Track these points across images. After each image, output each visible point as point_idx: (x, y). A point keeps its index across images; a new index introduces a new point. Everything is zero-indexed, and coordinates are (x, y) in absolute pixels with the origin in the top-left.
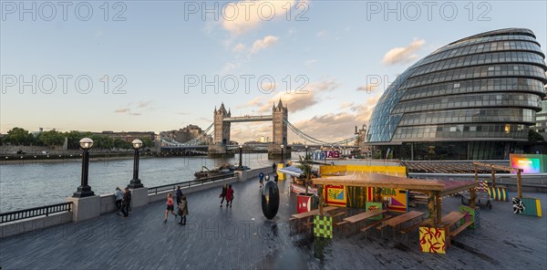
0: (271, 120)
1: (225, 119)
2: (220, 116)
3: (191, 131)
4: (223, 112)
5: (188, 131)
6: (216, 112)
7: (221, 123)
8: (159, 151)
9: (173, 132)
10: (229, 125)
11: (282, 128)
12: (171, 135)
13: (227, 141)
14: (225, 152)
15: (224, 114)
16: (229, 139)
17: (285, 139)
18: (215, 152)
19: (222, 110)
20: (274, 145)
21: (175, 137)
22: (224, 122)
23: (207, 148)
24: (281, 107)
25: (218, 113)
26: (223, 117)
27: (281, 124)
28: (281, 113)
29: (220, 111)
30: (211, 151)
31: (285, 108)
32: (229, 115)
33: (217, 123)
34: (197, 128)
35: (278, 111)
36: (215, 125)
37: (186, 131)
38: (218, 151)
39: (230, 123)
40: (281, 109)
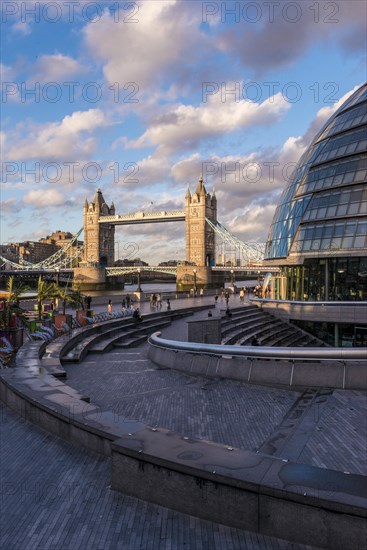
0: (182, 219)
1: (104, 220)
2: (94, 214)
4: (100, 205)
6: (87, 206)
7: (95, 227)
10: (112, 231)
11: (203, 235)
12: (22, 249)
13: (109, 261)
14: (104, 281)
15: (101, 211)
16: (112, 257)
17: (209, 256)
18: (84, 281)
19: (97, 203)
20: (188, 267)
21: (28, 252)
22: (100, 224)
23: (72, 273)
24: (202, 193)
25: (91, 207)
26: (100, 215)
27: (202, 227)
28: (200, 206)
29: (94, 205)
30: (78, 278)
31: (211, 195)
32: (111, 211)
33: (89, 227)
34: (69, 236)
35: (195, 202)
36: (86, 231)
37: (49, 242)
38: (89, 279)
39: (113, 226)
40: (201, 198)
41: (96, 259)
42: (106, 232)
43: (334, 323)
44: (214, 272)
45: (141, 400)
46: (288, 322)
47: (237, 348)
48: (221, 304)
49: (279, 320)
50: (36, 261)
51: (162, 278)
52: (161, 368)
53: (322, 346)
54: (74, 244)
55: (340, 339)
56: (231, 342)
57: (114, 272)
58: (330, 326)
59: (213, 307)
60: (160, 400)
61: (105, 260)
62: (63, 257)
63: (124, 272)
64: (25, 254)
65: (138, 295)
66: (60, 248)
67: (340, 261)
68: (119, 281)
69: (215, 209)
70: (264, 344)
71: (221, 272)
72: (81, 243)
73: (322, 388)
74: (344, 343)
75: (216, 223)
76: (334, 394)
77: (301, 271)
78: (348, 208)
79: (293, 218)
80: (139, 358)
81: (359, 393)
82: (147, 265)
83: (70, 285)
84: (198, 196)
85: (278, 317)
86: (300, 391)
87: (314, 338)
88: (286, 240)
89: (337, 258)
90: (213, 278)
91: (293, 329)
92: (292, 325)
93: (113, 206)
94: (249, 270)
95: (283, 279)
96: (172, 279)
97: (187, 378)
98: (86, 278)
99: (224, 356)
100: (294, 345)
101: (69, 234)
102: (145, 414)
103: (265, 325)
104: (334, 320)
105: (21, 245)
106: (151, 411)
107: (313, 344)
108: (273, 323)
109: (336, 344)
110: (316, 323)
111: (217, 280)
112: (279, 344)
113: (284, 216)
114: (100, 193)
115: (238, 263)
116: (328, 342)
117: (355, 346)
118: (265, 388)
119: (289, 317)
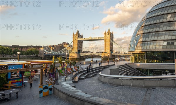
0: (103, 40)
1: (79, 39)
2: (76, 37)
3: (64, 46)
4: (78, 35)
5: (62, 45)
6: (74, 35)
7: (77, 41)
8: (43, 56)
9: (53, 46)
10: (82, 43)
11: (109, 45)
12: (51, 48)
13: (81, 52)
14: (79, 57)
15: (78, 36)
16: (82, 50)
17: (111, 51)
18: (73, 57)
19: (77, 34)
20: (105, 54)
21: (54, 48)
22: (78, 40)
23: (69, 55)
24: (109, 33)
25: (75, 35)
26: (78, 38)
27: (109, 42)
28: (109, 36)
29: (76, 35)
30: (71, 57)
31: (112, 33)
32: (82, 37)
33: (74, 41)
34: (68, 44)
35: (107, 35)
36: (73, 42)
37: (61, 46)
38: (74, 57)
39: (82, 41)
40: (109, 34)
41: (77, 51)
42: (80, 43)
43: (147, 69)
44: (112, 55)
45: (102, 92)
46: (135, 69)
47: (122, 76)
48: (117, 64)
49: (133, 69)
50: (56, 51)
51: (97, 57)
52: (103, 83)
53: (145, 75)
54: (69, 46)
55: (149, 73)
56: (121, 75)
57: (82, 55)
58: (147, 70)
59: (114, 65)
60: (108, 92)
61: (79, 51)
62: (66, 50)
63: (85, 55)
64: (52, 49)
65: (92, 61)
66: (65, 47)
67: (149, 52)
68: (84, 57)
69: (113, 37)
70: (130, 75)
71: (114, 55)
72: (72, 46)
73: (152, 87)
74: (150, 74)
75: (113, 41)
76: (156, 88)
77: (138, 55)
78: (151, 38)
79: (137, 41)
80: (96, 80)
81: (163, 88)
82: (92, 53)
83: (68, 59)
84: (108, 33)
85: (133, 68)
86: (147, 88)
87: (142, 73)
88: (134, 47)
89: (148, 52)
90: (112, 57)
91: (137, 71)
92: (137, 70)
93: (82, 35)
94: (122, 55)
95: (133, 57)
96: (100, 57)
97: (113, 86)
98: (73, 56)
99: (120, 79)
100: (138, 75)
101: (68, 43)
102: (104, 97)
103: (129, 70)
104: (148, 68)
105: (51, 46)
106: (106, 96)
107: (142, 75)
108: (131, 69)
109: (148, 75)
110: (143, 69)
111: (113, 57)
112: (134, 75)
113: (134, 40)
114: (78, 31)
115: (119, 52)
116: (146, 74)
117: (153, 75)
118: (137, 88)
119: (136, 68)
